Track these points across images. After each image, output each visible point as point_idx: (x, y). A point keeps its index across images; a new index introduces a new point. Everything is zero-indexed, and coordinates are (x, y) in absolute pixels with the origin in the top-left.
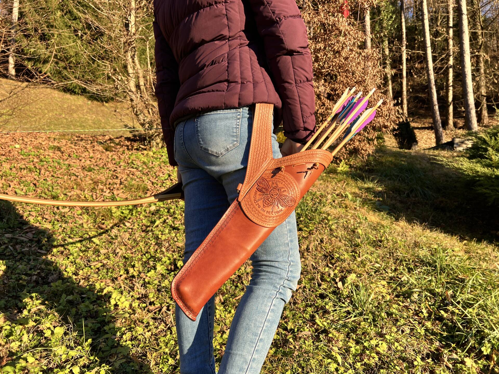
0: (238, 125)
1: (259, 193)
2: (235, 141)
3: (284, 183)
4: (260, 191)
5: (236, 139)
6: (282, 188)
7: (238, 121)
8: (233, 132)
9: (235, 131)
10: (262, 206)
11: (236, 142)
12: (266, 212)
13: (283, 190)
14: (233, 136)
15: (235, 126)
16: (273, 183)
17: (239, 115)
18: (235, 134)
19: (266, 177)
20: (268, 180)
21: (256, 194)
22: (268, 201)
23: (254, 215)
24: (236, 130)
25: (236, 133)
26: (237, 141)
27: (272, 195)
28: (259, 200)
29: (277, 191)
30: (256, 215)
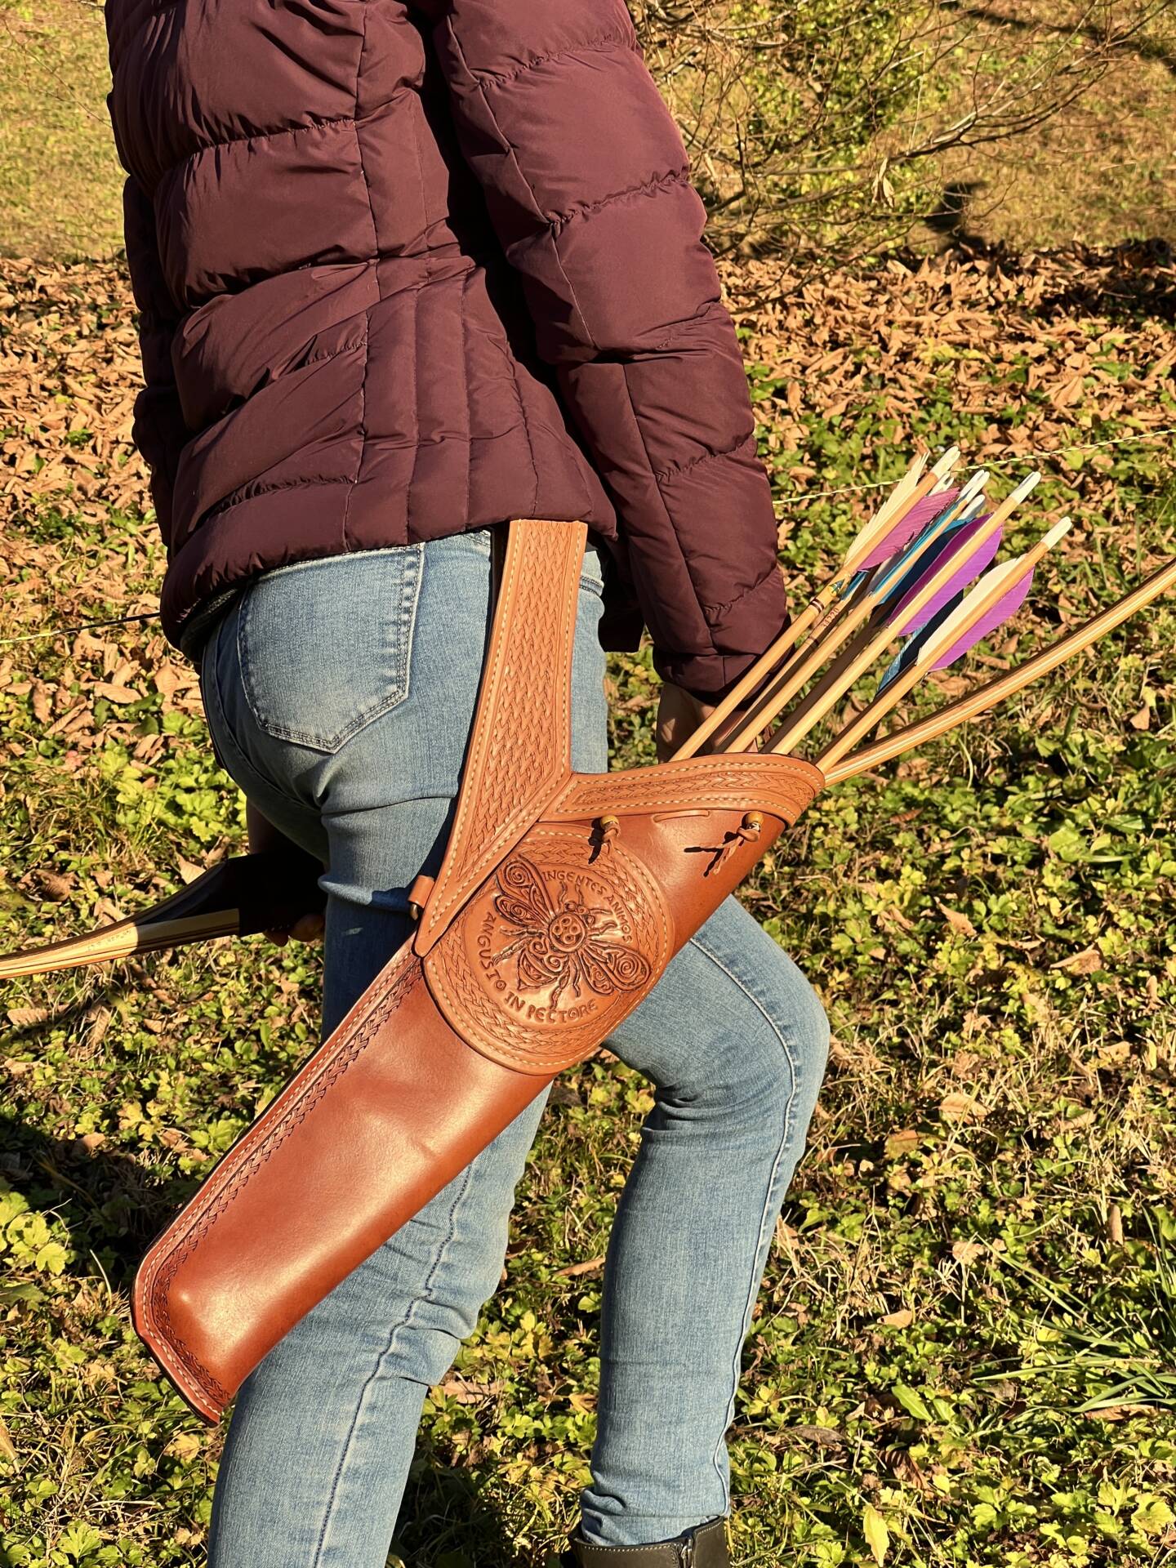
0: (408, 611)
1: (502, 925)
2: (391, 681)
3: (609, 893)
4: (510, 917)
5: (394, 673)
6: (602, 911)
7: (408, 591)
8: (384, 644)
9: (392, 637)
10: (512, 985)
11: (393, 688)
12: (525, 1009)
13: (603, 919)
14: (384, 659)
15: (393, 617)
16: (565, 888)
17: (412, 566)
18: (392, 650)
19: (538, 858)
20: (542, 868)
21: (488, 929)
22: (538, 965)
23: (477, 1020)
24: (398, 633)
25: (396, 644)
26: (398, 681)
27: (558, 940)
28: (501, 957)
29: (579, 926)
30: (485, 1020)
